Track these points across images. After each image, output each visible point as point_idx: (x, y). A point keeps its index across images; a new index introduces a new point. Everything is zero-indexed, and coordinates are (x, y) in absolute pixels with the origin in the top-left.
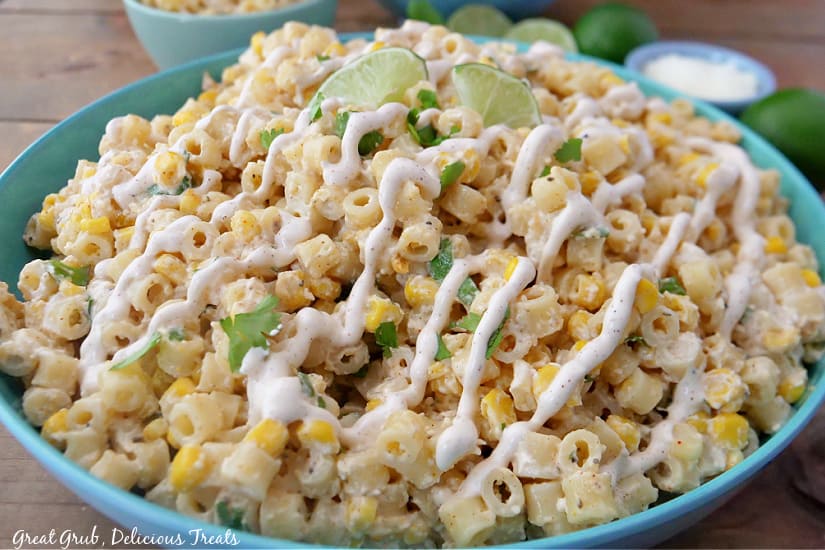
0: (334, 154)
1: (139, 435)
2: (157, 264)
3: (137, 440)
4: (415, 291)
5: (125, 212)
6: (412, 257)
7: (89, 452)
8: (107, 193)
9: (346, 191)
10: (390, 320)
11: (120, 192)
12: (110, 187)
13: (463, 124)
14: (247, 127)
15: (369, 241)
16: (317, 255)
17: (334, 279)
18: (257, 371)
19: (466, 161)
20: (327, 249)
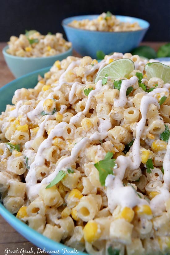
0: (117, 96)
1: (60, 216)
2: (54, 142)
3: (59, 218)
4: (158, 146)
5: (32, 122)
6: (154, 133)
7: (40, 226)
8: (25, 115)
9: (124, 109)
10: (150, 158)
11: (30, 115)
12: (26, 113)
13: (159, 83)
14: (76, 89)
15: (138, 128)
16: (119, 134)
17: (123, 143)
18: (112, 185)
19: (166, 96)
20: (122, 132)
